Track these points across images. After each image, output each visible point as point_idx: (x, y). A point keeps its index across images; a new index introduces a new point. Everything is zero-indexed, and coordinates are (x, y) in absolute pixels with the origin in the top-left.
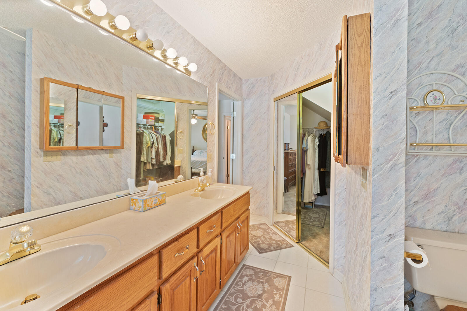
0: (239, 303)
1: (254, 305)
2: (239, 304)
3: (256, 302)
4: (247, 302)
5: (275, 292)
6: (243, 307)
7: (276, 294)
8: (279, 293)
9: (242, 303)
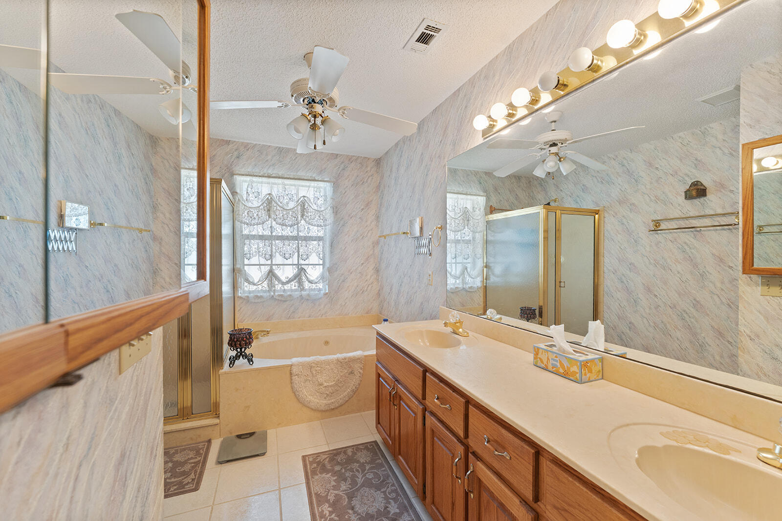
0: (368, 472)
1: (350, 481)
2: (366, 472)
3: (350, 486)
4: (360, 480)
5: (334, 515)
6: (359, 473)
7: (331, 513)
8: (327, 518)
9: (365, 475)
